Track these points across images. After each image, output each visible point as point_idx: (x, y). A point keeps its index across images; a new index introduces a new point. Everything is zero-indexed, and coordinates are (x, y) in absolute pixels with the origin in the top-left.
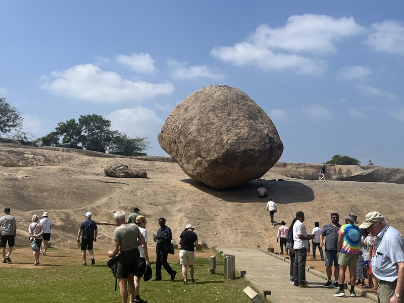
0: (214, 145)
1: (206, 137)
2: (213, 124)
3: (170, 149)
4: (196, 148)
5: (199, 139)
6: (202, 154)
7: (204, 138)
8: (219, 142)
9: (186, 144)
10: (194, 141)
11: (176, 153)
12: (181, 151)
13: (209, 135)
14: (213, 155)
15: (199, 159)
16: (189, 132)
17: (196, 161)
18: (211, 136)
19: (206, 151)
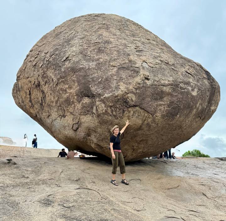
0: (117, 72)
1: (98, 60)
2: (108, 42)
3: (31, 101)
4: (78, 82)
5: (84, 64)
6: (93, 89)
7: (95, 63)
8: (125, 66)
9: (58, 79)
10: (74, 70)
11: (41, 104)
12: (50, 98)
13: (103, 57)
14: (117, 88)
15: (86, 100)
16: (64, 58)
17: (79, 106)
18: (107, 58)
19: (100, 83)
